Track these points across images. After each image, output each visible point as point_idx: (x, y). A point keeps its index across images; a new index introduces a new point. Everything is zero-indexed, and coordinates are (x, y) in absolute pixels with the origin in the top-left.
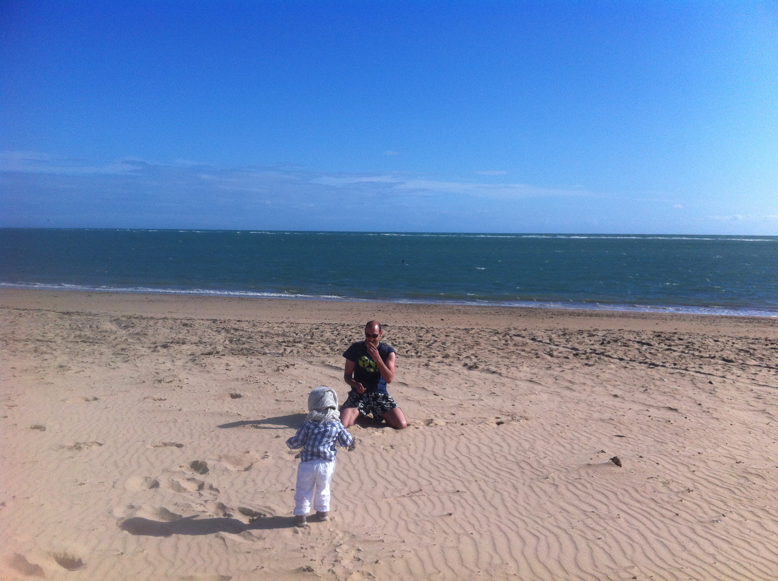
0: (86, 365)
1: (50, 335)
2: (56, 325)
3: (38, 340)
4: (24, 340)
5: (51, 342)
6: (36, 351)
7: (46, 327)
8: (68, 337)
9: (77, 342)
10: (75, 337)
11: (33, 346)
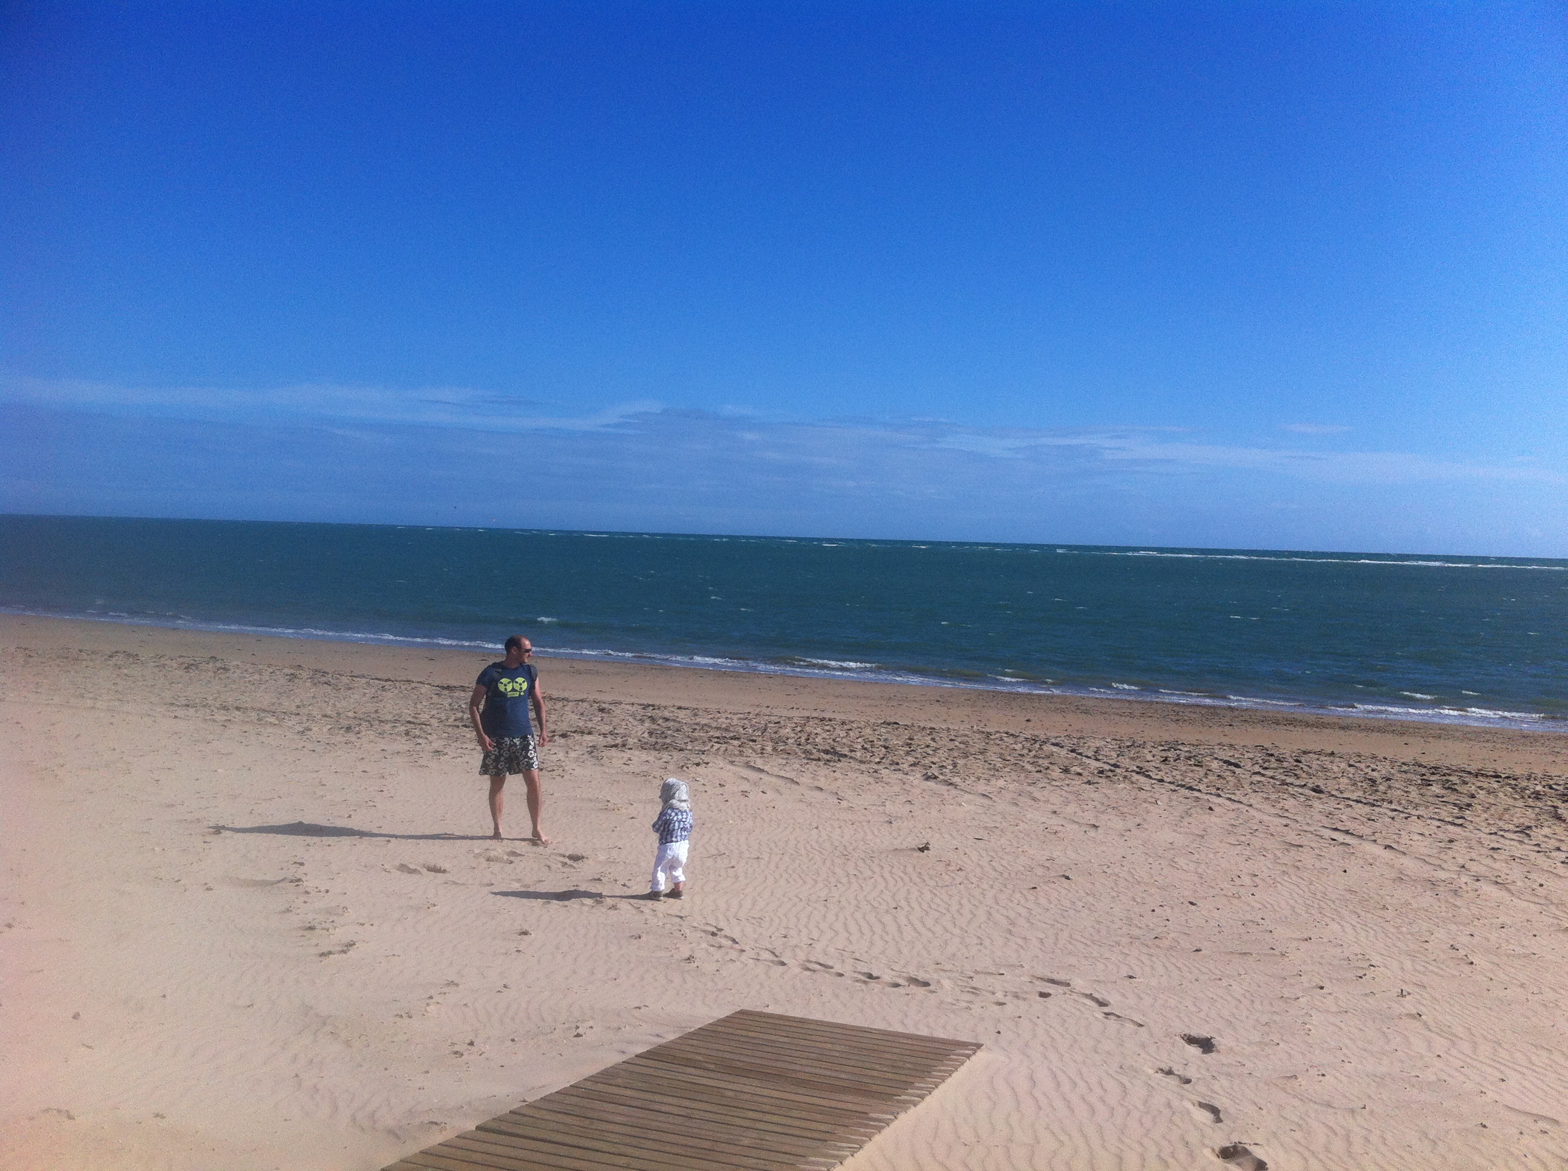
0: (466, 752)
1: (424, 717)
2: (432, 704)
3: (409, 722)
4: (391, 721)
5: (426, 725)
6: (407, 733)
7: (419, 706)
8: (447, 719)
9: (458, 727)
10: (455, 720)
11: (403, 728)
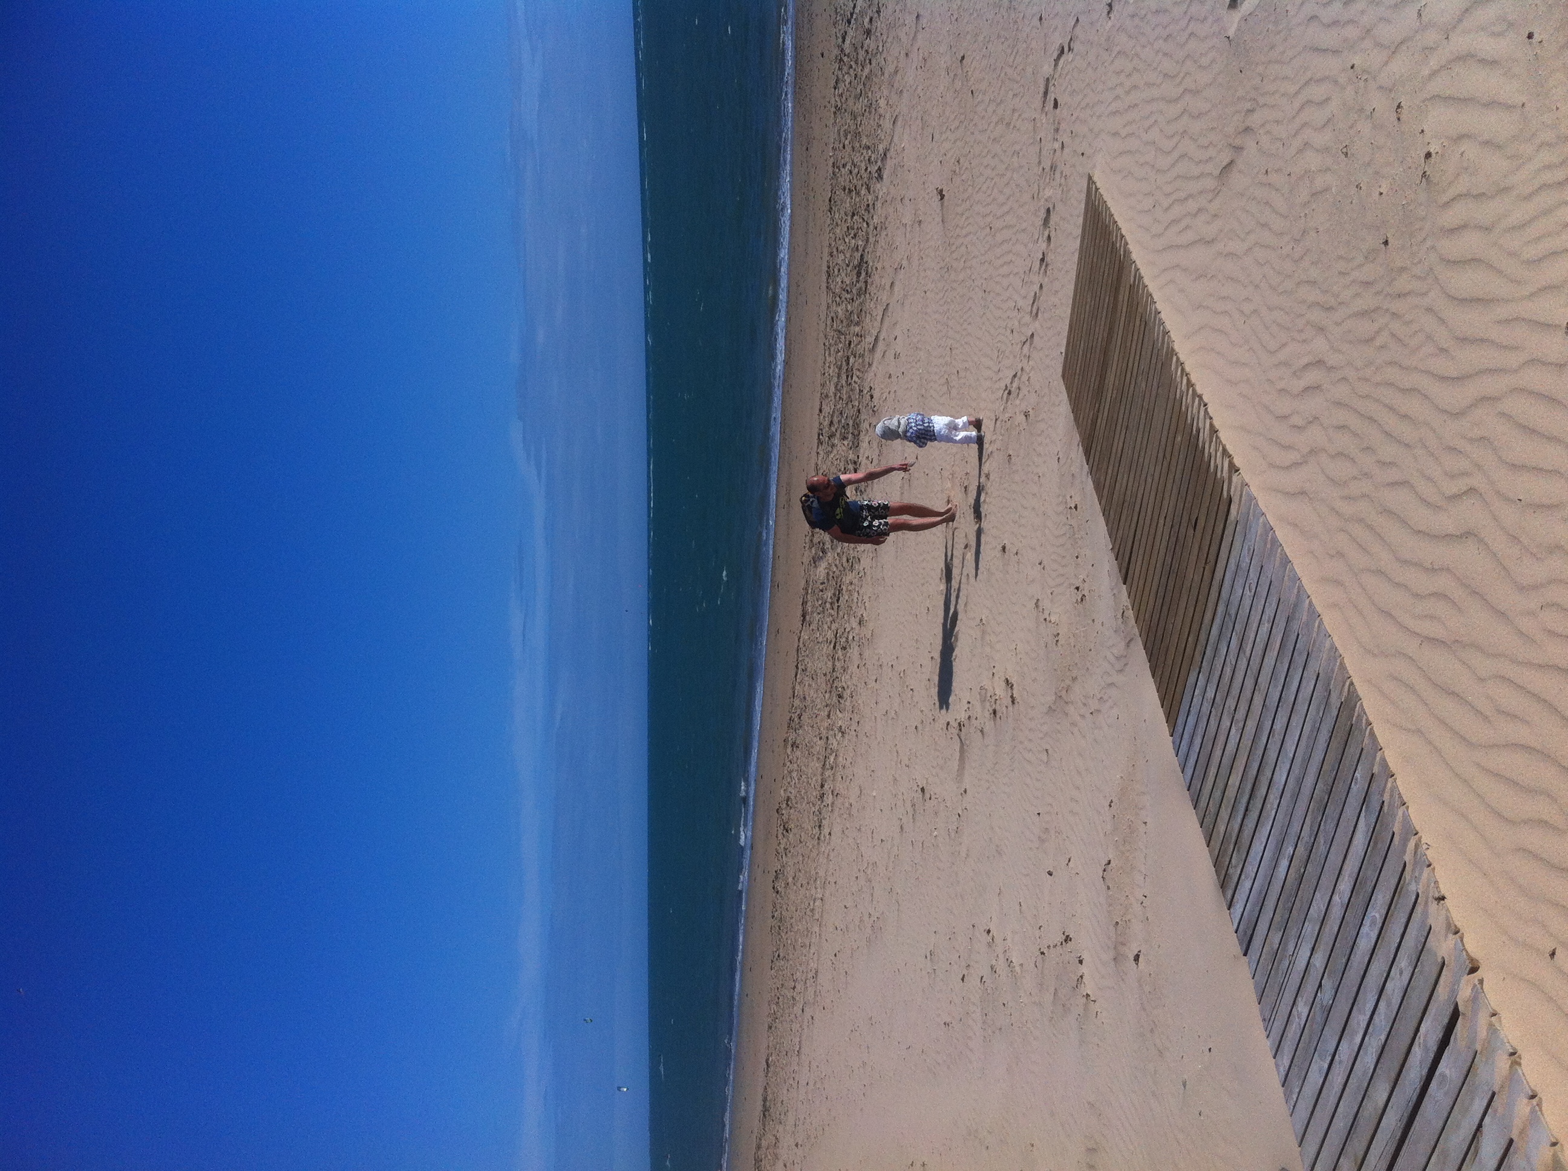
0: (860, 600)
2: (818, 629)
3: (834, 647)
4: (834, 662)
6: (844, 648)
11: (840, 653)
